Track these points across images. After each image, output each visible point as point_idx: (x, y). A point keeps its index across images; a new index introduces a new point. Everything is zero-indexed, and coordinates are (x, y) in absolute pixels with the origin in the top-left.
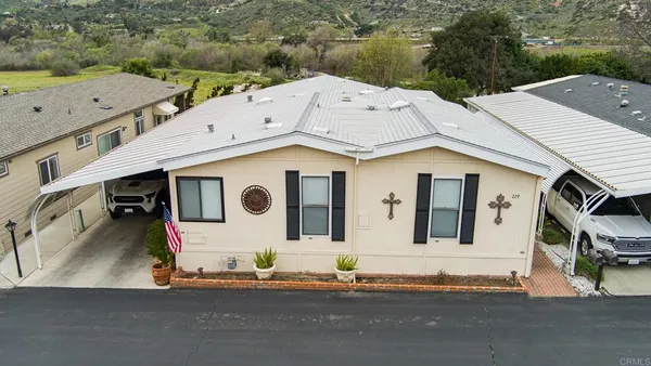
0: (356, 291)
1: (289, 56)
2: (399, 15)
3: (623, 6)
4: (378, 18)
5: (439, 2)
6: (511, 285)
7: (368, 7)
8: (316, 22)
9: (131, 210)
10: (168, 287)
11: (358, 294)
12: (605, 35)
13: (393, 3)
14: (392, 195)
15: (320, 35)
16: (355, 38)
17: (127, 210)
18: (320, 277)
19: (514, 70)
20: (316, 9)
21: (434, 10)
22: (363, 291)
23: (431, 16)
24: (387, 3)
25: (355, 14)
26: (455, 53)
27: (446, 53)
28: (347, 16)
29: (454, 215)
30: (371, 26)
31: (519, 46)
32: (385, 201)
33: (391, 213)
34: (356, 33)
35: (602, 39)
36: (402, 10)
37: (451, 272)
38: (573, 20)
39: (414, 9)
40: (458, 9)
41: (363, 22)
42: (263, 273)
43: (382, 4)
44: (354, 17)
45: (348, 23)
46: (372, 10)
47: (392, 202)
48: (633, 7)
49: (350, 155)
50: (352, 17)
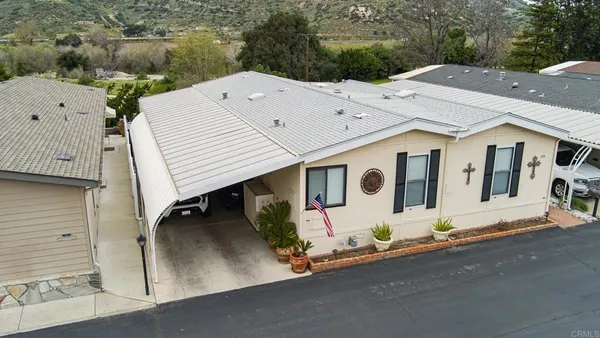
0: (457, 246)
1: (84, 56)
2: (163, 15)
3: (352, 8)
4: (143, 18)
5: (200, 4)
6: (545, 223)
7: (132, 7)
8: (81, 22)
9: (189, 212)
10: (308, 273)
11: (460, 249)
12: (342, 31)
13: (156, 4)
14: (470, 165)
15: (95, 35)
16: (124, 37)
17: (184, 213)
18: (421, 241)
19: (320, 64)
20: (79, 9)
21: (197, 10)
22: (461, 245)
23: (194, 16)
24: (150, 4)
25: (120, 14)
26: (270, 49)
27: (262, 50)
28: (111, 16)
29: (506, 175)
30: (138, 27)
31: (318, 43)
32: (465, 171)
33: (468, 179)
34: (125, 32)
35: (341, 35)
36: (166, 10)
37: (509, 220)
38: (316, 20)
39: (177, 9)
40: (218, 10)
41: (129, 22)
42: (386, 244)
43: (145, 5)
44: (119, 17)
45: (114, 24)
46: (136, 11)
47: (469, 170)
48: (361, 9)
49: (452, 135)
50: (116, 17)
